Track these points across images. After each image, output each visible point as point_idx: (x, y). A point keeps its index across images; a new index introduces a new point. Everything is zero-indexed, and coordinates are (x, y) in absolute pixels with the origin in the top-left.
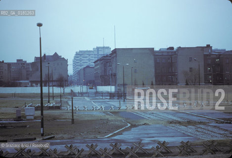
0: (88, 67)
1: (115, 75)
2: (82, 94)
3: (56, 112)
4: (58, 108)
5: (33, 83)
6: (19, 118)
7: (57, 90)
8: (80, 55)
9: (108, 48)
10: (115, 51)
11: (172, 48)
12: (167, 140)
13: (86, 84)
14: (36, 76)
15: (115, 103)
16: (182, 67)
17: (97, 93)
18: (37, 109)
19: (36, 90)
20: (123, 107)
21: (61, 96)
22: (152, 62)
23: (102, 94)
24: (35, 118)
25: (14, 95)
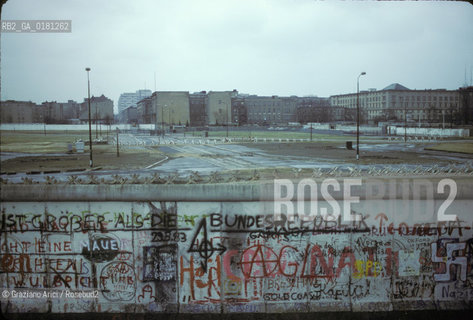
0: (131, 107)
1: (155, 115)
2: (126, 131)
3: (104, 147)
4: (105, 143)
5: (83, 121)
6: (71, 152)
7: (104, 128)
8: (124, 96)
9: (149, 91)
10: (155, 94)
11: (204, 92)
12: (199, 170)
13: (129, 122)
14: (85, 116)
15: (155, 139)
16: (213, 108)
17: (140, 131)
18: (86, 144)
19: (85, 127)
20: (162, 143)
21: (108, 132)
22: (187, 104)
23: (144, 131)
24: (85, 152)
25: (66, 132)
